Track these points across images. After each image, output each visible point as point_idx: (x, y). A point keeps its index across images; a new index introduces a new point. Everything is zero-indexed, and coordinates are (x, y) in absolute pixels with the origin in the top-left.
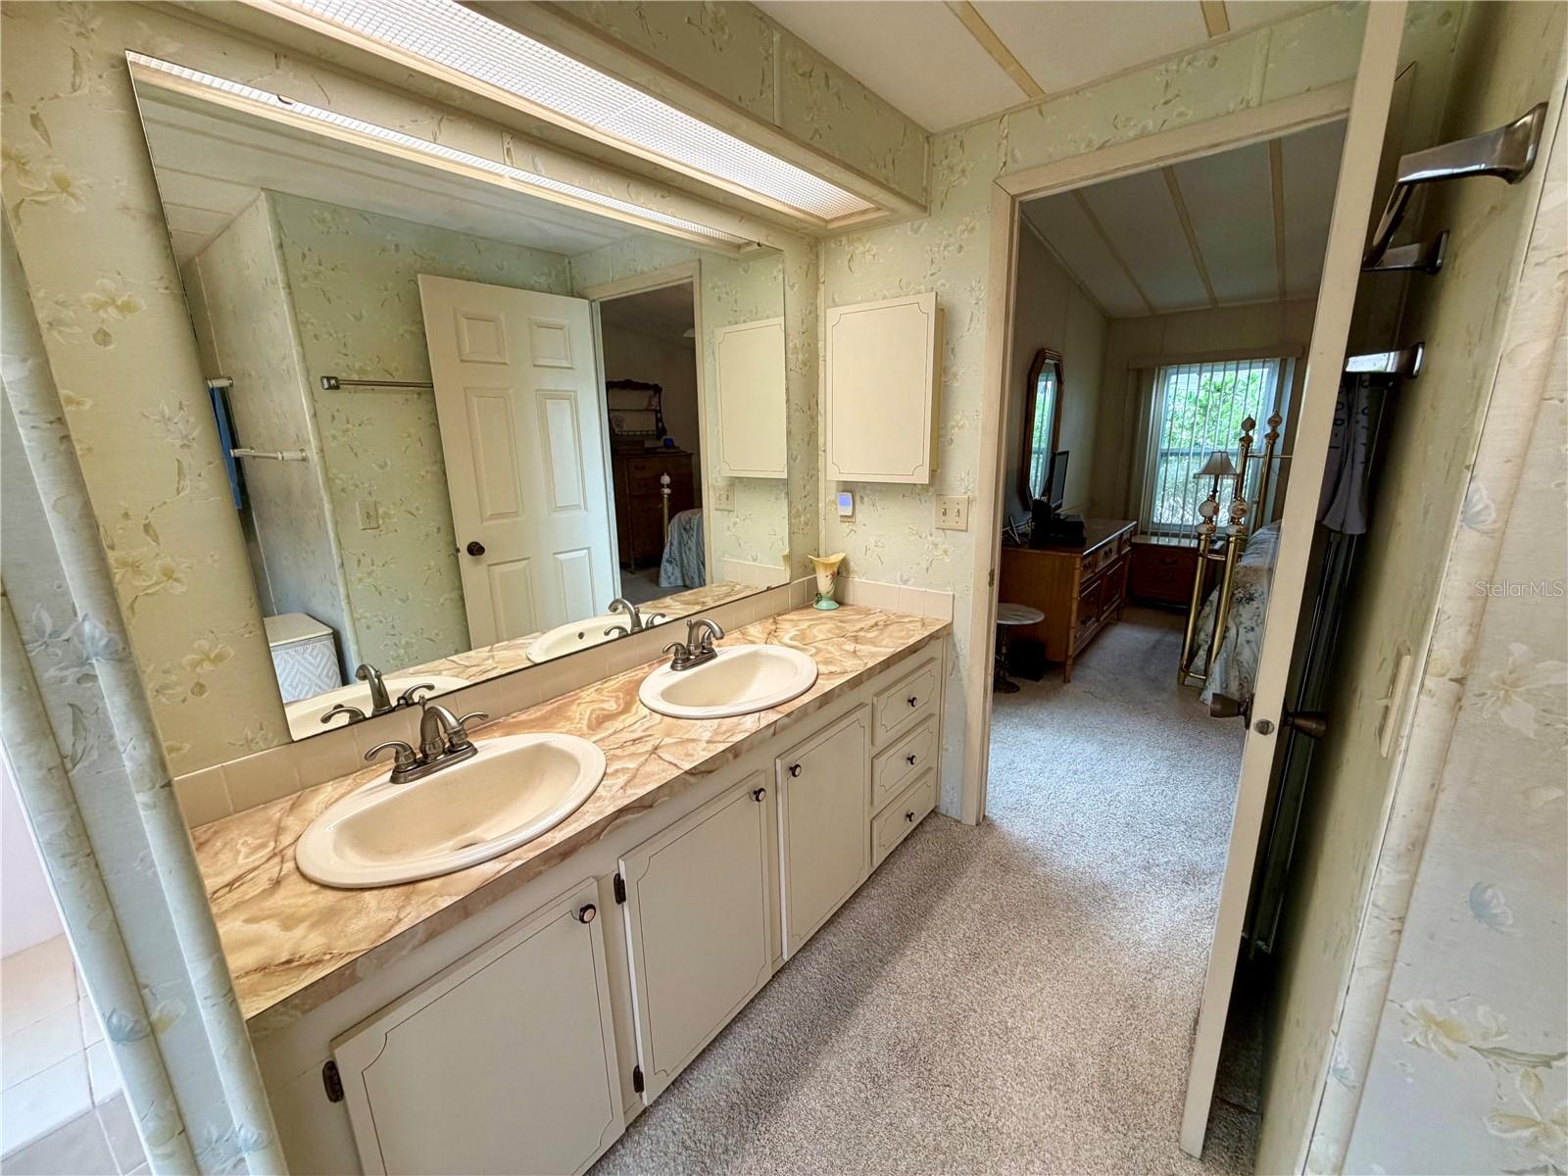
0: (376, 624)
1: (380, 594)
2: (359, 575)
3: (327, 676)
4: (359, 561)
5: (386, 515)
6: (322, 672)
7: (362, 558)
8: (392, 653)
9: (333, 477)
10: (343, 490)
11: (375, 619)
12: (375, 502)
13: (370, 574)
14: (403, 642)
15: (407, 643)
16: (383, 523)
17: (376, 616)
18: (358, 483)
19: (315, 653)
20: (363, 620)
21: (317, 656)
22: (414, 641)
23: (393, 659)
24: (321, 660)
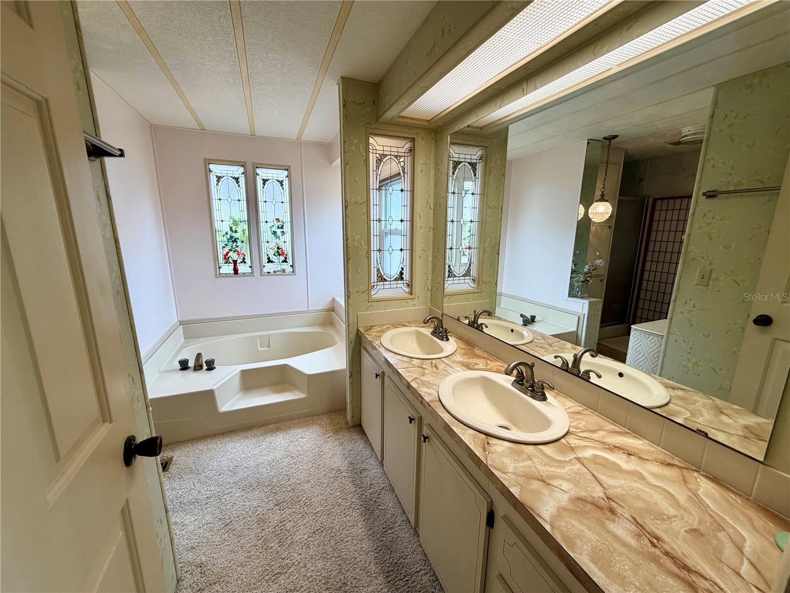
0: (681, 341)
1: (691, 325)
2: (682, 310)
3: (653, 355)
4: (686, 302)
5: (717, 279)
6: (651, 352)
7: (688, 301)
8: (684, 362)
9: (690, 251)
10: (693, 259)
11: (682, 338)
12: (712, 269)
13: (689, 312)
14: (694, 360)
15: (696, 362)
16: (712, 284)
17: (683, 337)
18: (705, 256)
19: (652, 341)
20: (674, 335)
21: (653, 343)
22: (701, 364)
23: (684, 367)
24: (654, 346)
